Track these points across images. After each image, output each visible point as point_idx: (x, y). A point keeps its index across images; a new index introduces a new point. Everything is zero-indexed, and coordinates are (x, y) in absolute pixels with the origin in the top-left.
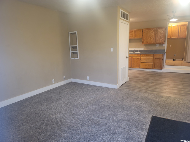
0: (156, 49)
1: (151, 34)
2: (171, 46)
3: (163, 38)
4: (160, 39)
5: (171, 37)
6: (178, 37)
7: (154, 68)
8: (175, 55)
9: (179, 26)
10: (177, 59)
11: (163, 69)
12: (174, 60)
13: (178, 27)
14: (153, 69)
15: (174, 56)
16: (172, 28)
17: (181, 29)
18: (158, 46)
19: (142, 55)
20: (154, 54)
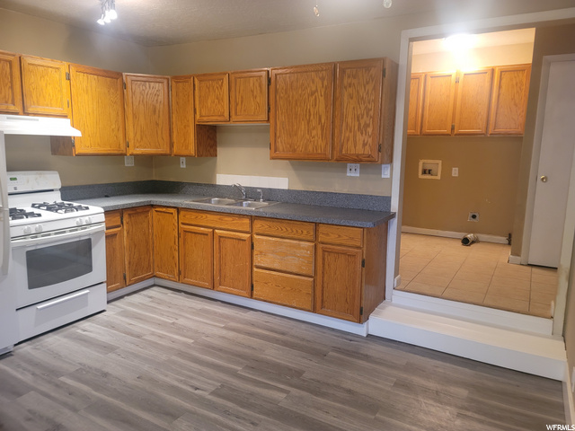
0: (345, 191)
1: (312, 99)
2: (455, 172)
3: (370, 130)
4: (358, 134)
5: (453, 129)
6: (487, 128)
7: (322, 307)
8: (474, 217)
9: (493, 70)
10: (482, 237)
11: (372, 317)
12: (466, 242)
13: (488, 77)
14: (314, 310)
15: (470, 219)
16: (457, 82)
17: (500, 87)
18: (358, 175)
19: (258, 225)
20: (317, 224)
